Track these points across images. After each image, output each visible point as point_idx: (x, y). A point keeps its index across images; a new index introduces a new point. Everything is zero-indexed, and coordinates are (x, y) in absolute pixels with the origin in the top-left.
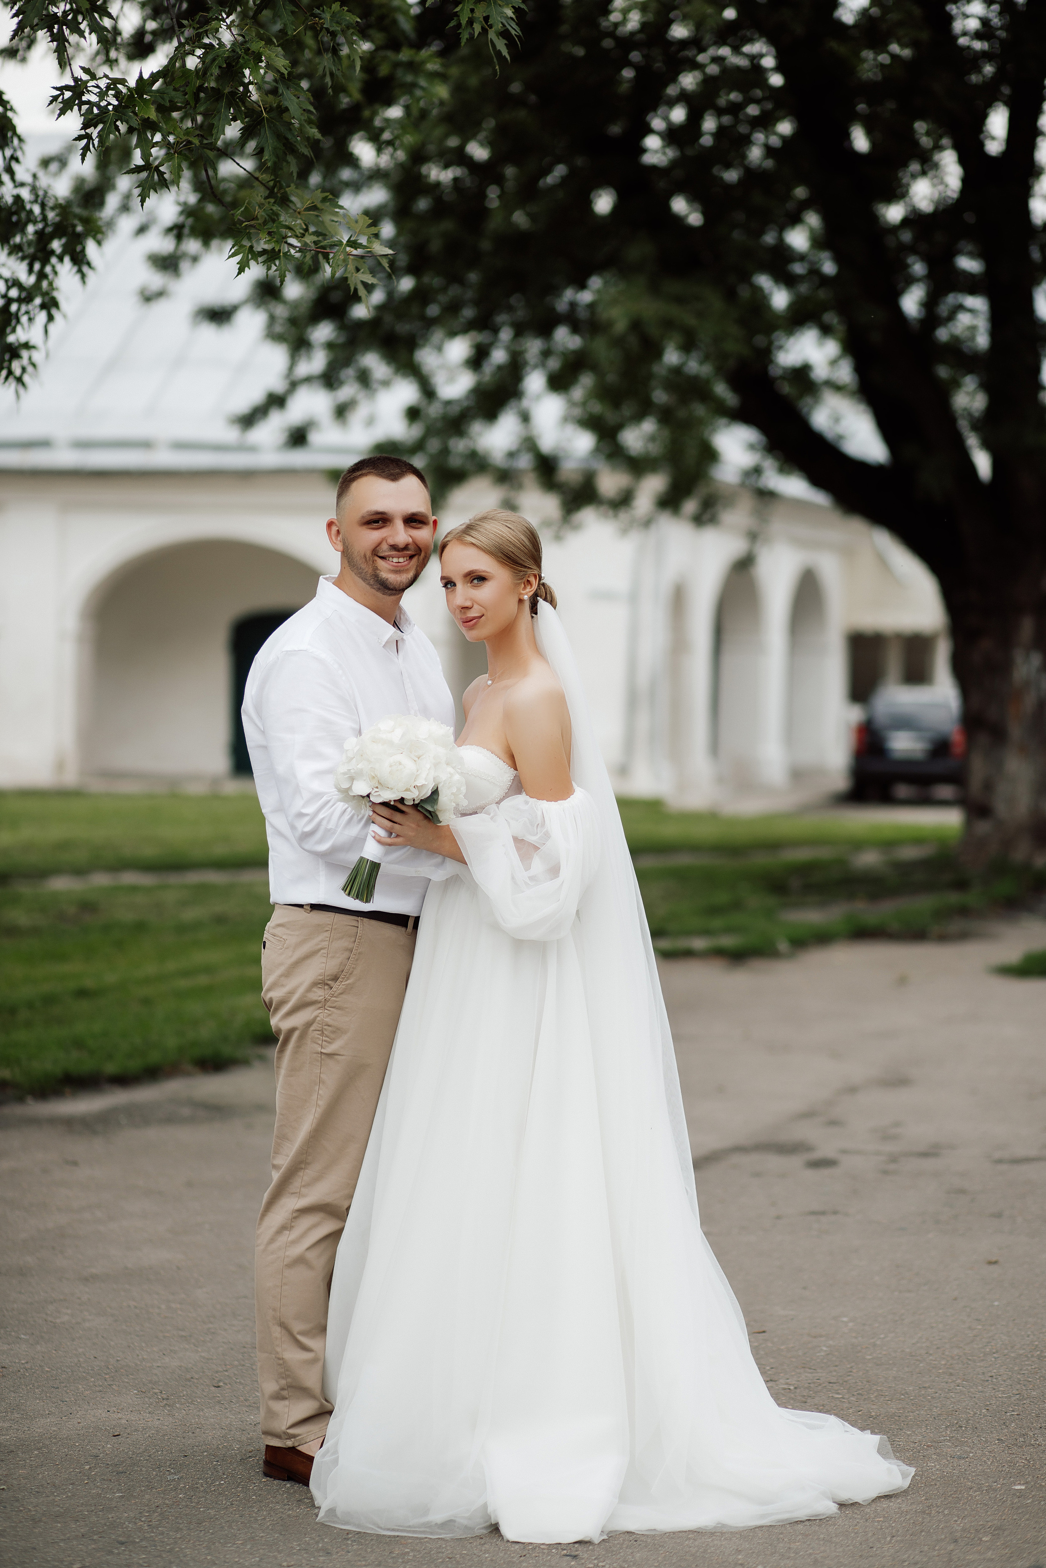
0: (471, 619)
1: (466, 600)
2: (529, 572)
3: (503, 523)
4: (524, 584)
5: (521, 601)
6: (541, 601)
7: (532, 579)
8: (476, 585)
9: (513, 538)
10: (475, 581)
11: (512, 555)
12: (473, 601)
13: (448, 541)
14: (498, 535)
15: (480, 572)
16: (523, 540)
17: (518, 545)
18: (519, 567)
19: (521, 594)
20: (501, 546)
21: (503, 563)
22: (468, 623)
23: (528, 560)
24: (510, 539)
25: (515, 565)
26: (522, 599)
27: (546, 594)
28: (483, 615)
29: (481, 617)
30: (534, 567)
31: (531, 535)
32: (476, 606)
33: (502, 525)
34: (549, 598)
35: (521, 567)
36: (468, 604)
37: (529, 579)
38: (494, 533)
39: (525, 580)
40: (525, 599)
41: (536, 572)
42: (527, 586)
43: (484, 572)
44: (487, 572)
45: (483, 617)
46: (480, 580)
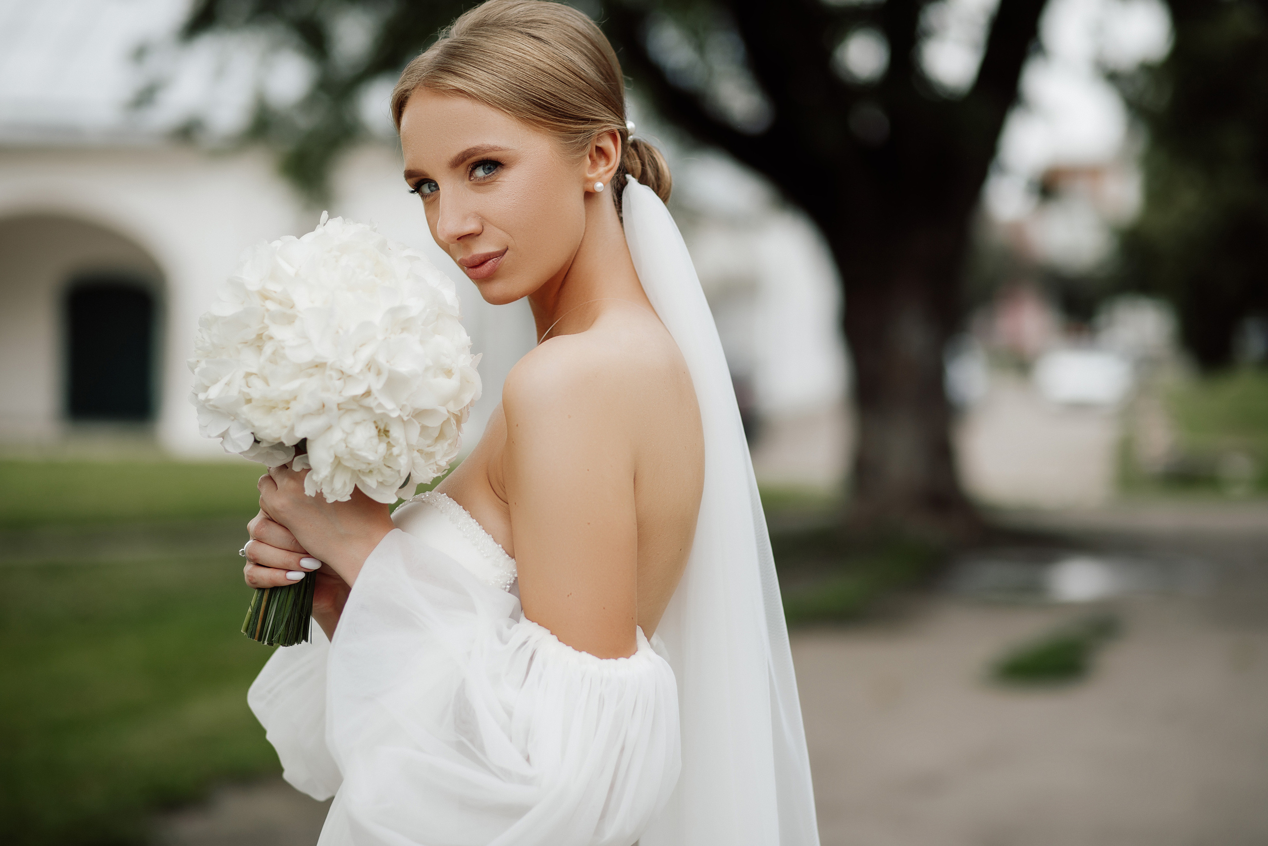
0: (483, 259)
1: (465, 218)
2: (597, 129)
3: (522, 29)
4: (591, 156)
5: (589, 195)
6: (632, 181)
7: (607, 143)
8: (482, 182)
9: (549, 59)
10: (480, 173)
11: (552, 100)
12: (483, 220)
13: (407, 90)
14: (512, 60)
15: (485, 151)
16: (571, 60)
18: (570, 123)
19: (587, 180)
20: (524, 85)
21: (533, 120)
22: (478, 269)
23: (590, 104)
24: (541, 65)
25: (561, 122)
26: (591, 190)
27: (643, 164)
28: (507, 249)
29: (502, 253)
31: (589, 46)
32: (488, 228)
33: (519, 35)
34: (650, 173)
35: (576, 124)
36: (471, 226)
37: (600, 145)
38: (502, 56)
39: (590, 148)
40: (597, 190)
41: (615, 127)
42: (598, 160)
43: (493, 149)
44: (500, 149)
45: (508, 251)
46: (489, 169)
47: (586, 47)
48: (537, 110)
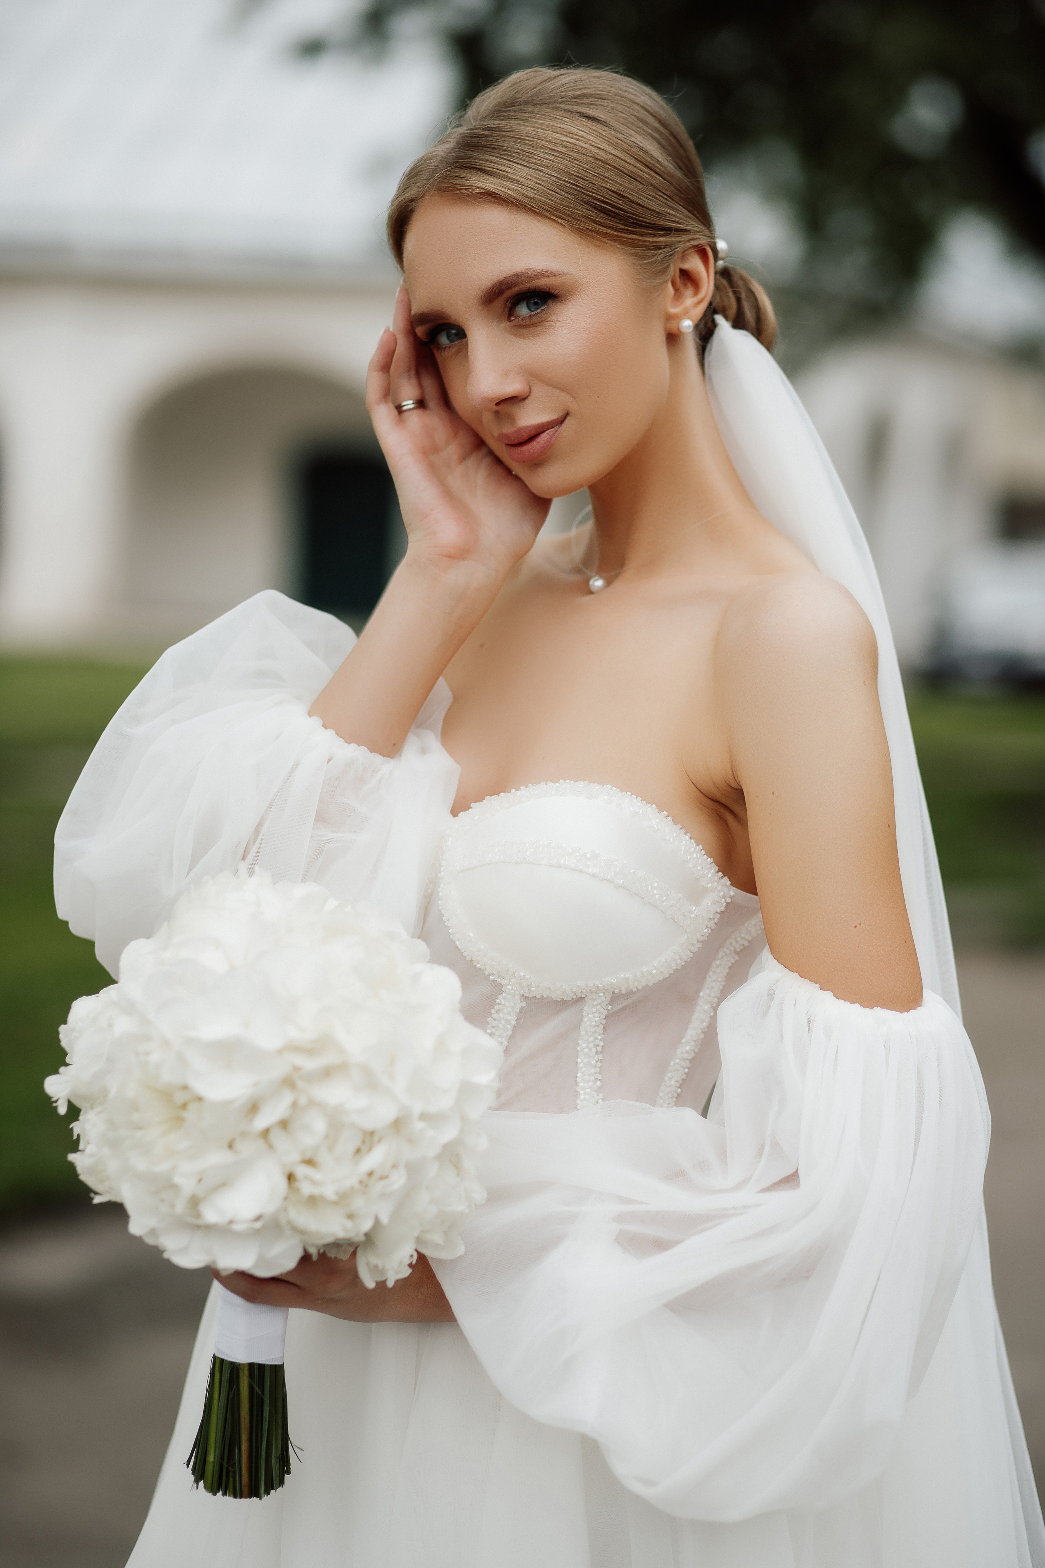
0: (533, 433)
1: (506, 374)
2: (682, 242)
3: (571, 108)
4: (673, 284)
5: (673, 338)
6: (723, 324)
7: (695, 264)
8: (527, 322)
9: (609, 149)
10: (523, 310)
11: (620, 203)
12: (533, 375)
13: (412, 200)
14: (561, 149)
15: (531, 278)
16: (641, 149)
17: (631, 168)
18: (646, 234)
19: (669, 318)
20: (581, 183)
21: (596, 232)
22: (525, 448)
23: (672, 208)
24: (602, 155)
25: (633, 233)
26: (675, 331)
27: (739, 300)
28: (567, 414)
29: (561, 421)
30: (694, 225)
31: (662, 129)
32: (539, 391)
33: (566, 114)
34: (749, 315)
35: (655, 235)
36: (513, 387)
37: (686, 266)
38: (547, 144)
39: (673, 270)
40: (684, 330)
41: (703, 241)
42: (682, 289)
43: (543, 274)
44: (552, 274)
45: (568, 418)
46: (536, 304)
47: (658, 131)
48: (600, 217)
